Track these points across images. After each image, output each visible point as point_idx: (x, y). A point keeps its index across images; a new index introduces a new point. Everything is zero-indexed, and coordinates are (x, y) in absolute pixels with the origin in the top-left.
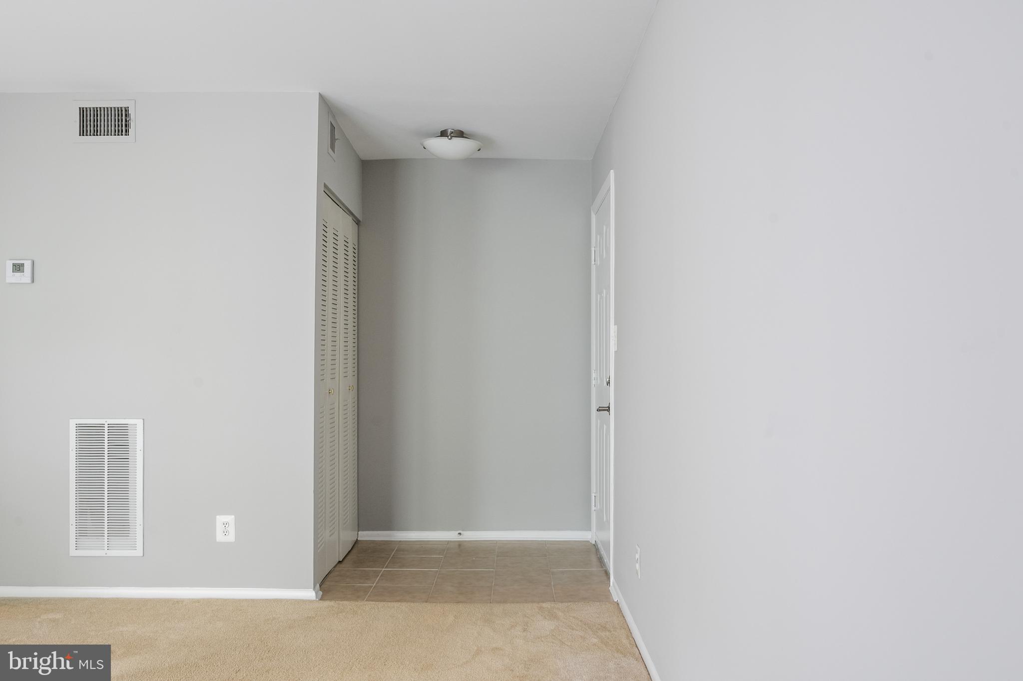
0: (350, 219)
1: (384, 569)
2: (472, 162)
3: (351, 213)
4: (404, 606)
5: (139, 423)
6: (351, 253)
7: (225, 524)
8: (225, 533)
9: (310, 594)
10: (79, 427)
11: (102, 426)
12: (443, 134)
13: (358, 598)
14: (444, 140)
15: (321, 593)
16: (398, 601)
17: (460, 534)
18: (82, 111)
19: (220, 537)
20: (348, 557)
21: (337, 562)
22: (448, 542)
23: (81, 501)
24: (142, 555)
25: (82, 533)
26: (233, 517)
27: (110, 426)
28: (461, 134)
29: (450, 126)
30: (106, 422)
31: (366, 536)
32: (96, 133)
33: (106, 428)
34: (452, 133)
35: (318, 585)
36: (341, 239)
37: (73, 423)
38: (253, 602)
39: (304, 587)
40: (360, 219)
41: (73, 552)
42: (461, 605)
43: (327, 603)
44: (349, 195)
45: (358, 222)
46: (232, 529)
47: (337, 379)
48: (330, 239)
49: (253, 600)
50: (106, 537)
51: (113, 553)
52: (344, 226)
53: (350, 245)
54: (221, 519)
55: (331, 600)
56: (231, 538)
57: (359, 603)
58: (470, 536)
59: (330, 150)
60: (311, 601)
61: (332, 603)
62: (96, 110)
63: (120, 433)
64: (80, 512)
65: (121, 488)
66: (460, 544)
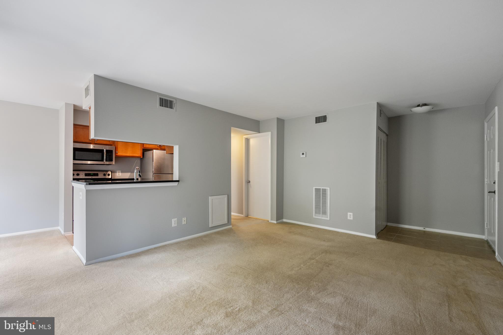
0: (385, 135)
1: (397, 234)
2: (429, 112)
3: (385, 133)
4: (405, 246)
5: (329, 188)
6: (385, 144)
7: (350, 215)
8: (350, 217)
9: (374, 237)
10: (316, 189)
11: (320, 189)
12: (419, 106)
13: (389, 241)
14: (419, 108)
15: (377, 237)
16: (403, 244)
17: (424, 228)
18: (316, 118)
19: (349, 218)
20: (384, 229)
21: (381, 230)
22: (420, 230)
23: (316, 206)
24: (329, 219)
25: (316, 213)
26: (352, 213)
27: (322, 189)
28: (425, 105)
29: (421, 103)
30: (321, 188)
31: (389, 224)
32: (319, 122)
33: (321, 189)
34: (422, 105)
35: (376, 235)
36: (382, 140)
37: (314, 188)
38: (358, 236)
39: (372, 234)
40: (388, 134)
41: (314, 217)
42: (426, 249)
43: (379, 240)
44: (385, 129)
45: (387, 135)
46: (352, 216)
47: (381, 179)
48: (380, 141)
49: (358, 235)
50: (321, 214)
51: (322, 218)
52: (383, 137)
53: (385, 142)
54: (349, 214)
55: (381, 239)
56: (352, 219)
57: (390, 242)
58: (428, 229)
59: (380, 117)
60: (374, 239)
61: (381, 240)
62: (319, 117)
63: (324, 191)
64: (316, 208)
65: (325, 203)
66: (424, 232)
